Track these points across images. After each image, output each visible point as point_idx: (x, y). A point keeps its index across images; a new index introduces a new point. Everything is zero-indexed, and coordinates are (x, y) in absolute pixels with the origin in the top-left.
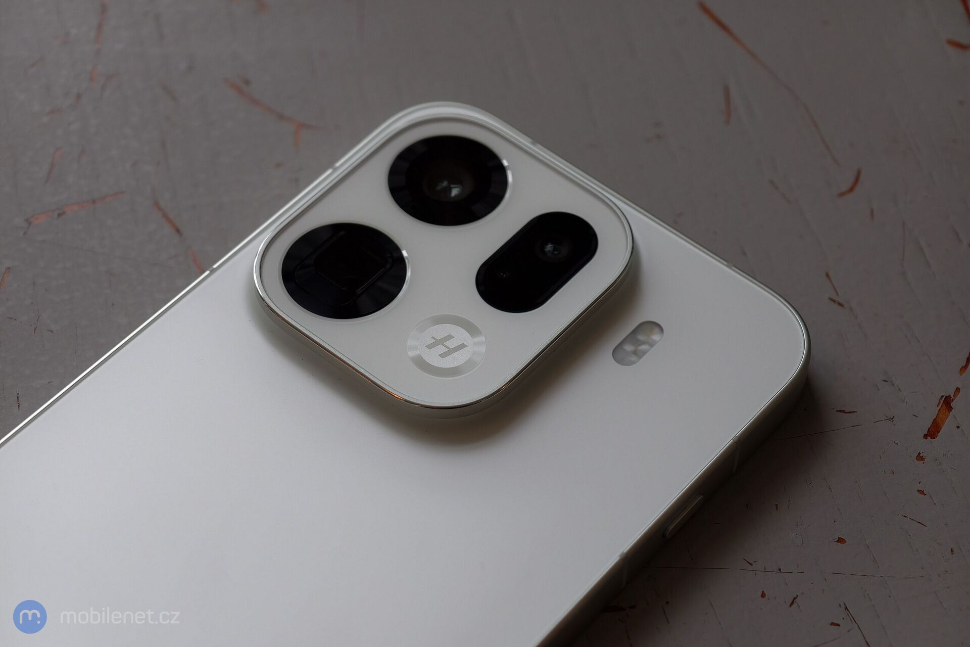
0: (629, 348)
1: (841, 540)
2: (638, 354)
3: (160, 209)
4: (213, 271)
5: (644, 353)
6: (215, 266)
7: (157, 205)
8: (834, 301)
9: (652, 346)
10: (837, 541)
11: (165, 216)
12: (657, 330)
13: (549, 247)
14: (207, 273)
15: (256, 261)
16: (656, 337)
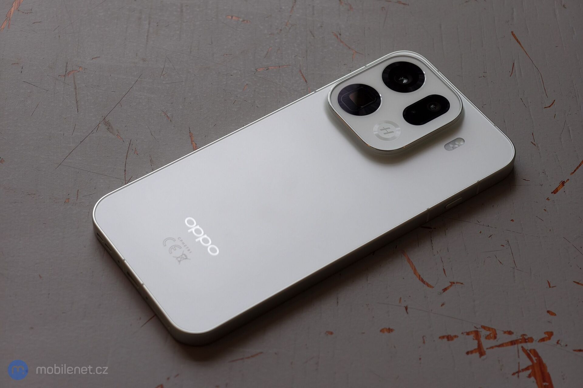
0: (451, 146)
1: (512, 220)
2: (453, 148)
3: (301, 73)
4: (316, 92)
5: (456, 148)
6: (317, 91)
7: (300, 71)
8: (533, 143)
9: (459, 146)
10: (511, 220)
11: (302, 75)
12: (462, 141)
13: (432, 106)
14: (314, 92)
15: (330, 93)
16: (462, 143)
